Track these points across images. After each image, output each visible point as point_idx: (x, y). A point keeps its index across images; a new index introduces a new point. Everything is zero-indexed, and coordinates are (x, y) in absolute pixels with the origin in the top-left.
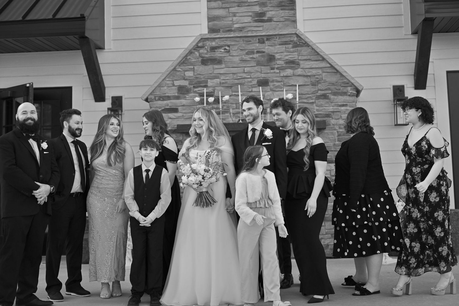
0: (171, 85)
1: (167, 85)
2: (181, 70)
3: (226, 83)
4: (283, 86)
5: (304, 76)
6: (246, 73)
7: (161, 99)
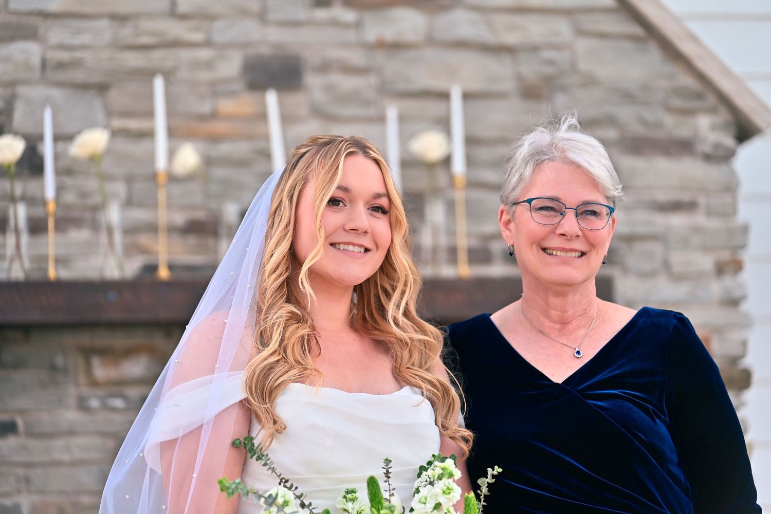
5: (487, 48)
6: (184, 17)
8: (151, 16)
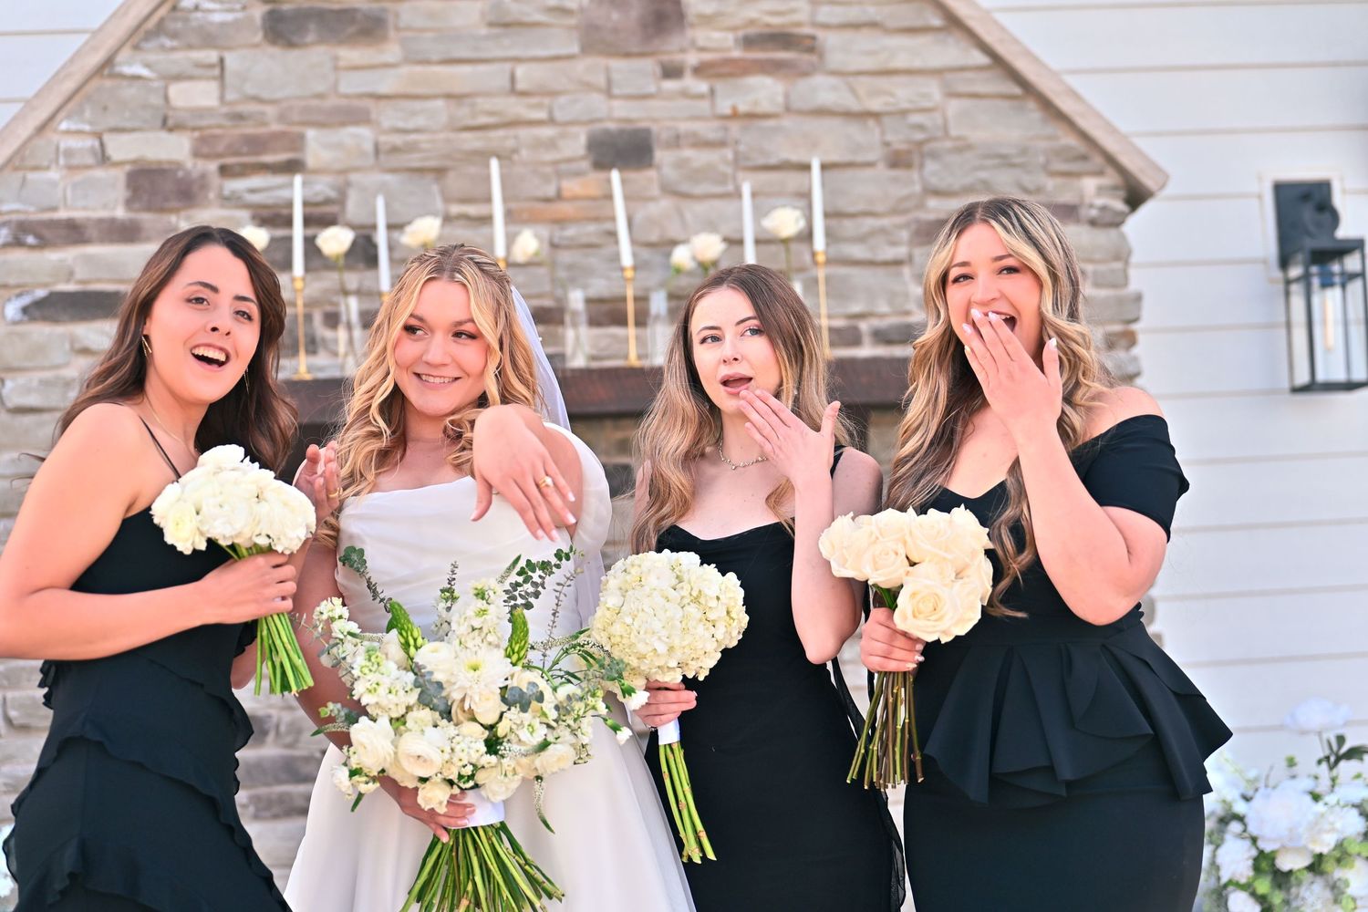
0: (90, 160)
1: (62, 161)
2: (144, 72)
3: (411, 148)
4: (729, 170)
5: (849, 115)
6: (524, 94)
7: (30, 240)
8: (487, 94)
